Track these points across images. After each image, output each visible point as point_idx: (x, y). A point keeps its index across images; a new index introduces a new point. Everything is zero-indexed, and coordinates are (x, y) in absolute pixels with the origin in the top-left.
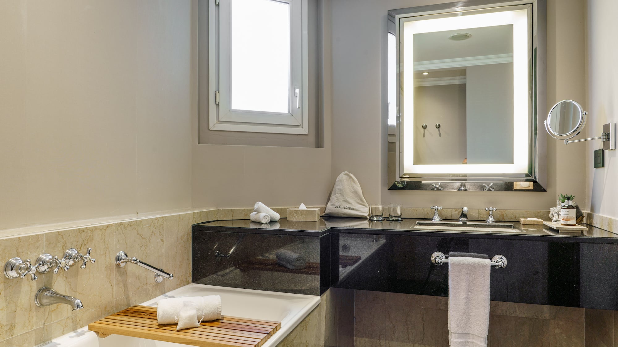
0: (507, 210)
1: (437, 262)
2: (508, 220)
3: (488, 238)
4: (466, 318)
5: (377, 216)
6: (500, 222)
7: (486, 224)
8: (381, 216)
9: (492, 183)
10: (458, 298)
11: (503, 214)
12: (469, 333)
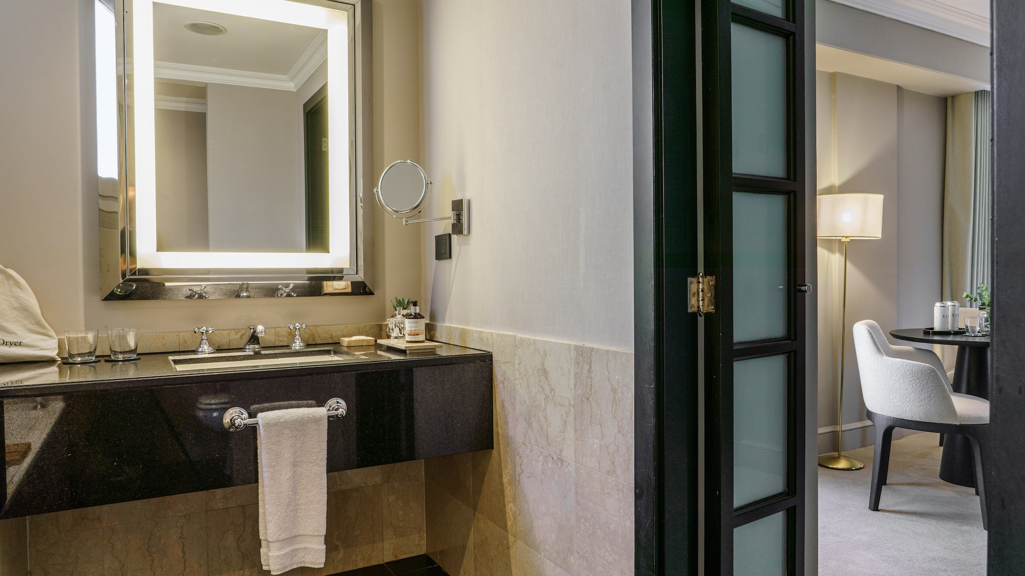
0: (319, 326)
1: (239, 425)
2: (321, 343)
3: (317, 374)
4: (292, 510)
5: (82, 354)
6: (313, 346)
7: (288, 351)
8: (90, 354)
9: (292, 283)
10: (278, 480)
11: (314, 333)
12: (297, 534)
